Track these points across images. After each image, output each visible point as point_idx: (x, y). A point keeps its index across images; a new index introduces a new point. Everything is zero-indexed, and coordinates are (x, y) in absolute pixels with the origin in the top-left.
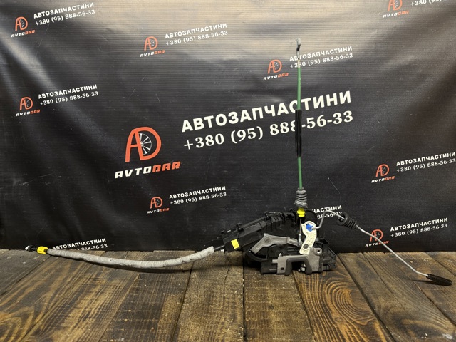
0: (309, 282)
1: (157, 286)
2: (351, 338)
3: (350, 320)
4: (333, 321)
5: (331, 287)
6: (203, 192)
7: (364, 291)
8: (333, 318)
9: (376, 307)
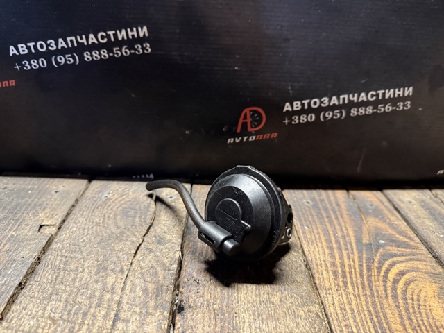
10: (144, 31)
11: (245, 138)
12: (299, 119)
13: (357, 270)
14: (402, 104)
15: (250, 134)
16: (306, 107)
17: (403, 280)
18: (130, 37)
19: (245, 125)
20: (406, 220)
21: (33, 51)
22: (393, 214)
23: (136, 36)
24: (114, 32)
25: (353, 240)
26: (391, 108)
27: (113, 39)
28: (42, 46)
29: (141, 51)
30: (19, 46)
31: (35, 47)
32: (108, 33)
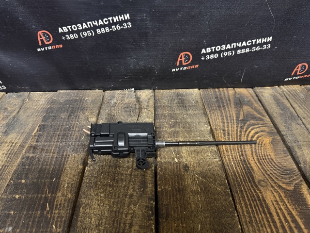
0: (226, 129)
1: (58, 141)
2: (279, 211)
3: (275, 183)
4: (256, 186)
5: (251, 134)
6: (101, 22)
7: (286, 139)
8: (256, 181)
9: (302, 162)
10: (127, 16)
11: (181, 69)
12: (210, 57)
13: (235, 132)
14: (265, 46)
15: (184, 66)
16: (213, 51)
17: (256, 136)
18: (120, 20)
19: (181, 62)
20: (263, 107)
21: (70, 30)
22: (258, 104)
23: (123, 19)
24: (112, 18)
25: (235, 118)
26: (259, 48)
27: (111, 22)
28: (75, 28)
29: (126, 27)
30: (63, 28)
31: (71, 28)
32: (109, 18)
